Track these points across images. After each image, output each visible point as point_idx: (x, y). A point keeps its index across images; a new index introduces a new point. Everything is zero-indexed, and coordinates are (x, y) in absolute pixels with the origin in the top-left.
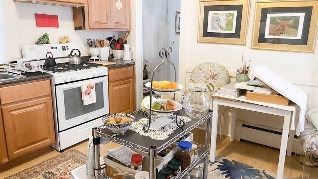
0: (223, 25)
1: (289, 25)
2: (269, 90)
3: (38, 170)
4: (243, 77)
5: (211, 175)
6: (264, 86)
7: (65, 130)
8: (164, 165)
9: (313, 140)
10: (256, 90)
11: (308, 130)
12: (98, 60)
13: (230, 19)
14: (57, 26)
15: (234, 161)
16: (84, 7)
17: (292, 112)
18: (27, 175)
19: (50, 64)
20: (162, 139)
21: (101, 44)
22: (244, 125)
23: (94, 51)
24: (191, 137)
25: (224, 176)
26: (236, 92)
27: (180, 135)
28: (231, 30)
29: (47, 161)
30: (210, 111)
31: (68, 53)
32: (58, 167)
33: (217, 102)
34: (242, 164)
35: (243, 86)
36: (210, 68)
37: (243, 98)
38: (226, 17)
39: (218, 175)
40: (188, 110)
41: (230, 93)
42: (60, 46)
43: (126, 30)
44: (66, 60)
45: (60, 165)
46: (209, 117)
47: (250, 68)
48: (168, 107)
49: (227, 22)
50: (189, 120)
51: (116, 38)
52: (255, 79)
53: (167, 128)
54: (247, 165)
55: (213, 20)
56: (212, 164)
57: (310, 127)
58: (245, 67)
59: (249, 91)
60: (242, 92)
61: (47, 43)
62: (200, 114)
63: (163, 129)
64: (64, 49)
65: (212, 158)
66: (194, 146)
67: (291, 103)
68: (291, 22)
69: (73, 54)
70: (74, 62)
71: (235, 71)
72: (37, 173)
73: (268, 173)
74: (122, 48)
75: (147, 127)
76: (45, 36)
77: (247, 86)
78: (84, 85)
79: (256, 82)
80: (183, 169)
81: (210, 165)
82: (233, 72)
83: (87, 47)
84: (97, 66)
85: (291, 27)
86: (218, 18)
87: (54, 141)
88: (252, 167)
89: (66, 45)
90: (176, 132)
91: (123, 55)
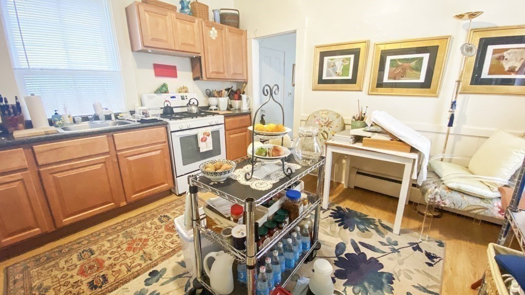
0: (339, 71)
1: (411, 67)
2: (388, 136)
3: (155, 213)
4: (359, 123)
5: (323, 223)
6: (384, 132)
7: (182, 175)
8: (269, 216)
9: (437, 190)
10: (373, 136)
11: (430, 179)
12: (217, 109)
13: (347, 64)
14: (175, 76)
15: (347, 209)
16: (200, 57)
17: (414, 160)
18: (144, 218)
19: (168, 112)
20: (264, 189)
21: (220, 94)
22: (358, 173)
23: (213, 101)
24: (301, 185)
25: (337, 224)
26: (352, 138)
27: (286, 185)
28: (348, 76)
29: (165, 204)
30: (323, 158)
31: (186, 102)
32: (173, 211)
33: (330, 149)
34: (356, 213)
35: (359, 132)
36: (325, 115)
37: (359, 145)
38: (342, 62)
39: (331, 223)
40: (298, 157)
41: (344, 139)
42: (178, 96)
43: (243, 81)
44: (185, 110)
45: (176, 209)
46: (321, 164)
47: (366, 115)
48: (274, 153)
49: (343, 67)
50: (299, 167)
51: (235, 89)
52: (372, 125)
53: (272, 177)
54: (361, 213)
55: (329, 66)
56: (325, 211)
57: (432, 175)
58: (362, 114)
59: (366, 137)
60: (358, 139)
61: (165, 92)
62: (311, 161)
63: (268, 177)
64: (183, 98)
65: (325, 205)
66: (304, 196)
67: (413, 150)
68: (413, 64)
69: (191, 103)
70: (192, 111)
71: (350, 118)
72: (153, 216)
73: (385, 222)
74: (240, 98)
75: (249, 175)
76: (164, 85)
77: (363, 132)
78: (200, 133)
79: (373, 128)
80: (290, 221)
81: (323, 213)
82: (348, 119)
83: (206, 97)
84: (213, 114)
85: (413, 69)
86: (334, 63)
87: (172, 185)
88: (367, 216)
89: (184, 94)
90: (282, 181)
91: (241, 105)
